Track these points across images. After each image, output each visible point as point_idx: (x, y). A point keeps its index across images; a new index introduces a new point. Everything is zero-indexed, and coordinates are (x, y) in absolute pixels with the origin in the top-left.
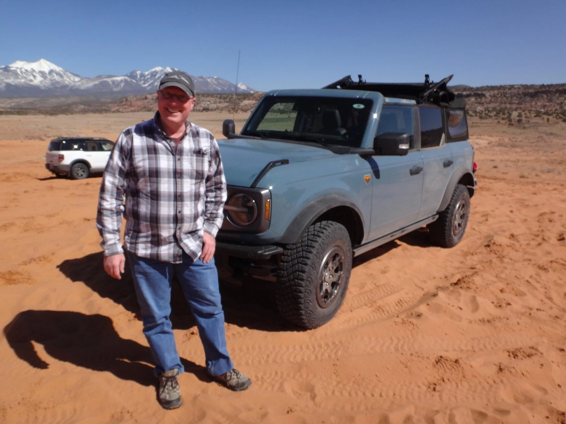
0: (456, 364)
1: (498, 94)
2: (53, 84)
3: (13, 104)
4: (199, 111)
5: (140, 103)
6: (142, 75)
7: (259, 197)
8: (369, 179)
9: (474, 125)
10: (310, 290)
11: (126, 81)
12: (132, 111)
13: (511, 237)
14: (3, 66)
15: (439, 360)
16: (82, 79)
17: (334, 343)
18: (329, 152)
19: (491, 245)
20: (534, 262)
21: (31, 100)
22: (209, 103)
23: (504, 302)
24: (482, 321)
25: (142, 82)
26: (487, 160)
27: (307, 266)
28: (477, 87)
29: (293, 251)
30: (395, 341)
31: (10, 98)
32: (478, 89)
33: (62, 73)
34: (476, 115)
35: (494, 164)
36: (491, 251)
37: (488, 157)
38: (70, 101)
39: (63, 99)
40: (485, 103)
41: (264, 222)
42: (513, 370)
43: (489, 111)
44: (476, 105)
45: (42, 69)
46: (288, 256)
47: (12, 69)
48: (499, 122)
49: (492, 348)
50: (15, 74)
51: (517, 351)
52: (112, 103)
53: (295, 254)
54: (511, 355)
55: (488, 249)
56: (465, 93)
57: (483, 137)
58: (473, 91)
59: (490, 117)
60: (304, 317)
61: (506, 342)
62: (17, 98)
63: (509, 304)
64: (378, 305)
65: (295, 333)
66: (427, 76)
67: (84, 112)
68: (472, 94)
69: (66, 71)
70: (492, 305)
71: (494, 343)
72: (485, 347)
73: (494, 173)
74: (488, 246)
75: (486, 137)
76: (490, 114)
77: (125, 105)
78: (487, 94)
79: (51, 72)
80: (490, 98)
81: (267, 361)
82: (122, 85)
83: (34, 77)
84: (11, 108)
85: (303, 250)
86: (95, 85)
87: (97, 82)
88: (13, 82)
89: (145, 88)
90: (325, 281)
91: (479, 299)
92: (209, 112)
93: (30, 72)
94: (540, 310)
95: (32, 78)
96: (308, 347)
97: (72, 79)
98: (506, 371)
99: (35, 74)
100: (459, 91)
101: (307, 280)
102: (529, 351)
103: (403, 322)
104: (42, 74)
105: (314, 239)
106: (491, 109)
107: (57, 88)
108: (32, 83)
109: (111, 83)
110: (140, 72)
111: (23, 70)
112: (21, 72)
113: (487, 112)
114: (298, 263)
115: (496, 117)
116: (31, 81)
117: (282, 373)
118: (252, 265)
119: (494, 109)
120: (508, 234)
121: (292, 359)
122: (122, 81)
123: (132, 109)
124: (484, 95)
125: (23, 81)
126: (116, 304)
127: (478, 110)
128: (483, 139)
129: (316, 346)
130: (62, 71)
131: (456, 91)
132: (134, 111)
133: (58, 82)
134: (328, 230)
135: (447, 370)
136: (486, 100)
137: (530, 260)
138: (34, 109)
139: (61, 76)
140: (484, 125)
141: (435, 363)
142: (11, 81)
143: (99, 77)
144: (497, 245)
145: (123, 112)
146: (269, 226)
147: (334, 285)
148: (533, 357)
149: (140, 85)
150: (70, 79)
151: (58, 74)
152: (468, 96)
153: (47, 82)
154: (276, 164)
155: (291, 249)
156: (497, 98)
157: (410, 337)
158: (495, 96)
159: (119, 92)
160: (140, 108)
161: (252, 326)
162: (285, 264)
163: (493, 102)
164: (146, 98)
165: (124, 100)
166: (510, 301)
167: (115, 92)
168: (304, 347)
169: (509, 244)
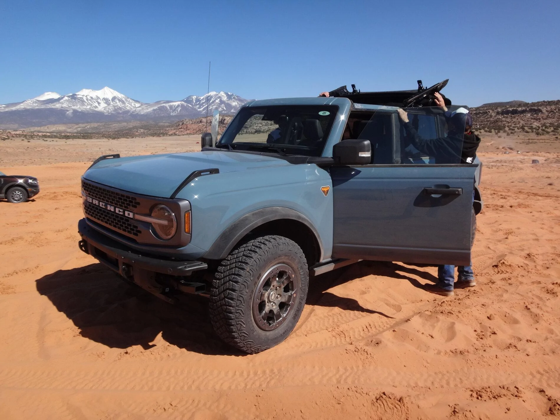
0: (399, 403)
1: (555, 109)
2: (115, 110)
3: (79, 129)
4: (252, 133)
5: (195, 126)
6: (198, 100)
7: (177, 208)
8: (328, 191)
9: (531, 141)
10: (241, 310)
11: (182, 106)
12: (187, 134)
13: (527, 256)
14: (71, 94)
15: (381, 397)
16: (142, 105)
17: (272, 371)
18: (285, 162)
19: (500, 265)
20: (543, 285)
21: (96, 125)
22: (261, 125)
23: (490, 330)
24: (454, 352)
25: (198, 106)
26: (543, 177)
27: (237, 284)
28: (532, 103)
29: (226, 267)
30: (342, 371)
31: (77, 124)
32: (533, 104)
33: (123, 99)
34: (533, 132)
35: (549, 181)
36: (499, 272)
37: (543, 174)
38: (131, 125)
39: (125, 124)
40: (542, 119)
41: (184, 236)
42: (468, 414)
43: (546, 127)
44: (533, 120)
45: (106, 97)
46: (222, 273)
47: (78, 96)
48: (557, 138)
49: (456, 386)
50: (82, 101)
51: (483, 391)
52: (169, 126)
53: (228, 270)
54: (475, 395)
55: (496, 270)
56: (520, 109)
57: (539, 153)
58: (528, 107)
59: (548, 133)
60: (237, 340)
61: (475, 379)
62: (83, 123)
63: (494, 333)
64: (341, 329)
65: (233, 357)
66: (419, 82)
67: (143, 135)
68: (528, 109)
69: (128, 98)
70: (474, 334)
71: (461, 379)
72: (448, 383)
73: (549, 190)
74: (496, 266)
75: (543, 154)
76: (546, 130)
77: (181, 128)
78: (544, 110)
79: (114, 99)
80: (547, 113)
81: (190, 387)
82: (179, 109)
83: (99, 103)
84: (77, 133)
85: (236, 267)
86: (154, 110)
87: (155, 108)
88: (80, 108)
89: (200, 112)
90: (269, 301)
91: (458, 327)
92: (261, 133)
93: (95, 99)
94: (531, 341)
95: (96, 104)
96: (242, 374)
97: (133, 105)
98: (460, 415)
99: (99, 101)
100: (514, 107)
101: (238, 300)
102: (497, 391)
103: (357, 350)
104: (106, 101)
105: (249, 255)
106: (548, 125)
107: (119, 113)
108: (96, 109)
109: (168, 108)
110: (195, 97)
111: (89, 98)
112: (87, 99)
113: (544, 128)
114: (230, 280)
115: (553, 133)
116: (96, 107)
117: (199, 401)
118: (183, 282)
119: (552, 125)
120: (524, 253)
121: (217, 387)
122: (178, 106)
123: (188, 132)
124: (540, 111)
125: (88, 107)
126: (68, 319)
127: (534, 126)
128: (540, 156)
129: (251, 373)
130: (124, 98)
131: (511, 107)
132: (190, 134)
133: (120, 108)
134: (268, 245)
135: (388, 410)
136: (543, 115)
137: (539, 283)
138: (98, 133)
139: (123, 102)
140: (541, 141)
141: (375, 400)
142: (78, 107)
143: (158, 102)
144: (506, 265)
145: (179, 135)
146: (191, 239)
147: (282, 306)
148: (500, 399)
149: (195, 110)
150: (131, 105)
151: (120, 100)
152: (523, 112)
153: (111, 108)
154: (202, 174)
155: (225, 266)
156: (555, 113)
157: (361, 367)
158: (552, 111)
159: (175, 116)
160: (195, 131)
161: (191, 348)
162: (218, 281)
163: (550, 117)
164: (201, 122)
165: (181, 124)
166: (495, 331)
167: (172, 116)
168: (237, 373)
169: (522, 264)
